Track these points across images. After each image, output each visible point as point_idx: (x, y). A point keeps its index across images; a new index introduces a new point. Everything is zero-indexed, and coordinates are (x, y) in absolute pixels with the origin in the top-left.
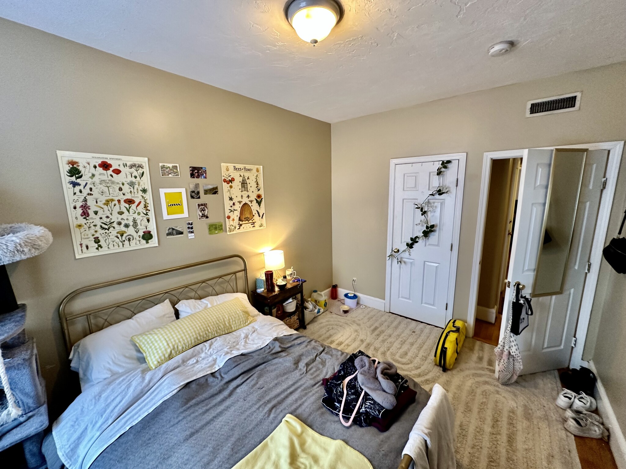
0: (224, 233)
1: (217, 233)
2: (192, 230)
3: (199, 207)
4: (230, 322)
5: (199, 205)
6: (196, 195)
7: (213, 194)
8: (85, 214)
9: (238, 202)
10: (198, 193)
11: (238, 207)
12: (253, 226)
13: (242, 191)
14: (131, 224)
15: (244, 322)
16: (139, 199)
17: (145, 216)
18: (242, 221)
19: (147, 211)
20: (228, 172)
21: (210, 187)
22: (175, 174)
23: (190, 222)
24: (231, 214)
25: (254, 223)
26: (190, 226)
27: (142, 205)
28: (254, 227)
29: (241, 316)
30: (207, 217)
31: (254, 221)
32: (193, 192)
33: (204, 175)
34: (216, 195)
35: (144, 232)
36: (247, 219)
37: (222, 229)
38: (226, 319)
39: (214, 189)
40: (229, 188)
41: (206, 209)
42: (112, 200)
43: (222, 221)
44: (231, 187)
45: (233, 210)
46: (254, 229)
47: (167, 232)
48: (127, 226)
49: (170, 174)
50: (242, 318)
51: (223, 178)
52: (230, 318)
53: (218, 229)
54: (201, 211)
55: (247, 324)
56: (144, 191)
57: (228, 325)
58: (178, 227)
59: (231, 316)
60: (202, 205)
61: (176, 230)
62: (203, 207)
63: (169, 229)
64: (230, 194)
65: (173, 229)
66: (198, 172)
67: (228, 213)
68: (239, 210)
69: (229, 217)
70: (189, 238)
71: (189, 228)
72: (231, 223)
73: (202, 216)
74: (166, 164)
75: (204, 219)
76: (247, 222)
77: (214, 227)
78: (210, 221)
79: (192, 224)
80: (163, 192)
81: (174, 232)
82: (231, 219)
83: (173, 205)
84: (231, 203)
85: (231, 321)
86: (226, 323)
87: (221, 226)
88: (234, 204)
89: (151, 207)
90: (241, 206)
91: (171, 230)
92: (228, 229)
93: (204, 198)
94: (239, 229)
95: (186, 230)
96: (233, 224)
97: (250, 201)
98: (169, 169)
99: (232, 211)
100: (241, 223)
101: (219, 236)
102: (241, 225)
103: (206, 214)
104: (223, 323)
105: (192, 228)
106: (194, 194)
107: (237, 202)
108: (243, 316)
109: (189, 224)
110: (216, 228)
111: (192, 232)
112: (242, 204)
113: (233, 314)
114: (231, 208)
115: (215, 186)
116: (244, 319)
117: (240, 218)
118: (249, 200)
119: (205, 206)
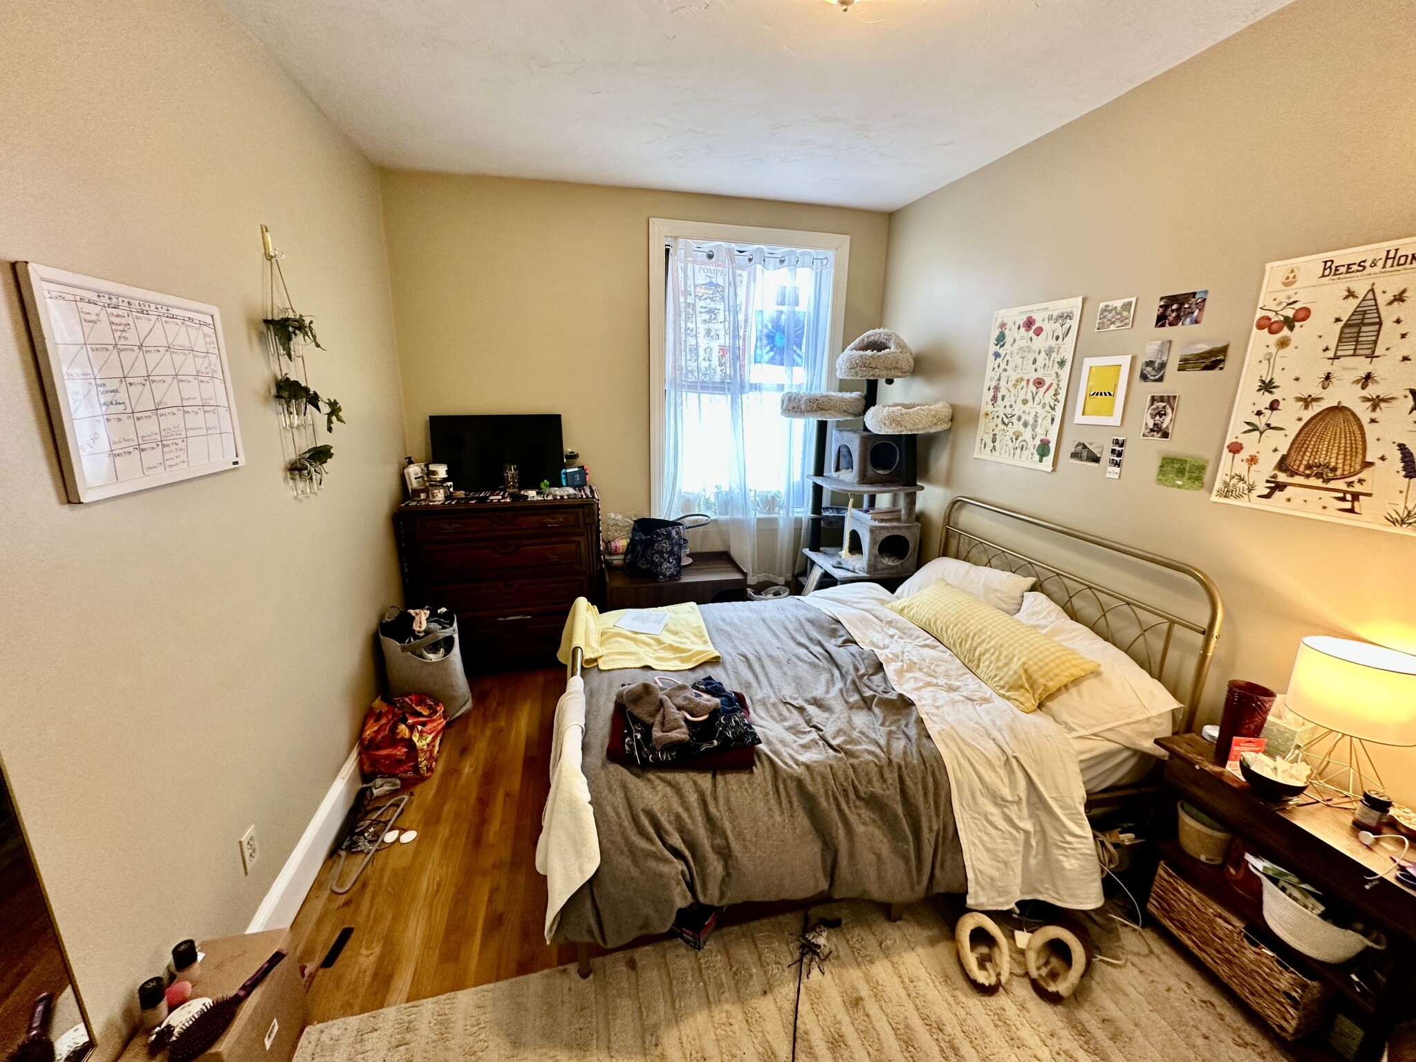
0: (1203, 492)
1: (1179, 487)
2: (1118, 459)
3: (1152, 404)
4: (984, 655)
5: (1153, 399)
6: (1154, 373)
7: (1206, 368)
8: (994, 399)
9: (1299, 399)
10: (1163, 365)
11: (1291, 419)
12: (1348, 505)
13: (1336, 357)
14: (1031, 421)
15: (1002, 683)
16: (1051, 378)
17: (1051, 411)
18: (1293, 474)
19: (1056, 403)
20: (1290, 291)
21: (1204, 347)
22: (1122, 321)
23: (1121, 439)
24: (1246, 440)
25: (1356, 496)
26: (1118, 448)
27: (1052, 391)
28: (1352, 511)
29: (1009, 670)
30: (1165, 435)
31: (1357, 488)
32: (1150, 363)
33: (1196, 313)
34: (1216, 372)
35: (1041, 441)
36: (1323, 472)
37: (1199, 479)
38: (985, 644)
39: (1211, 353)
40: (1273, 349)
41: (1169, 411)
42: (1022, 379)
43: (1210, 456)
44: (1283, 343)
45: (1262, 426)
46: (1348, 519)
47: (1073, 450)
48: (1025, 425)
49: (1113, 323)
50: (1006, 673)
51: (1259, 314)
52: (992, 651)
53: (1187, 474)
54: (1153, 416)
55: (1002, 691)
56: (1062, 363)
57: (977, 654)
58: (1093, 446)
59: (996, 649)
60: (1162, 399)
61: (1090, 451)
62: (1163, 404)
63: (1079, 444)
64: (1271, 368)
65: (1085, 447)
66: (1178, 310)
67: (1238, 433)
68: (1293, 429)
69: (1236, 449)
70: (1108, 475)
71: (1113, 451)
72: (1241, 468)
73: (1152, 430)
74: (1110, 303)
75: (1157, 436)
76: (1319, 483)
77: (1177, 466)
78: (1175, 446)
79: (1122, 445)
80: (1089, 362)
81: (1085, 454)
82: (1244, 454)
83: (1097, 395)
84: (1266, 399)
85: (987, 655)
86: (979, 650)
87: (1202, 468)
88: (1274, 406)
89: (1062, 397)
90: (1307, 415)
91: (1080, 447)
92: (1218, 485)
93: (1175, 382)
94: (1268, 496)
95: (1106, 456)
96: (1244, 473)
97: (1366, 399)
98: (1114, 312)
99: (1255, 428)
100: (1282, 477)
101: (1182, 497)
102: (1281, 487)
103: (1164, 426)
104: (974, 645)
105: (1120, 454)
106: (1149, 369)
107: (1291, 401)
108: (1011, 672)
109: (1116, 442)
110: (1181, 472)
111: (1118, 464)
112: (1316, 408)
113: (1005, 653)
114: (1255, 420)
115: (1220, 345)
116: (1006, 679)
117: (1284, 458)
118: (1365, 393)
119: (1169, 402)
